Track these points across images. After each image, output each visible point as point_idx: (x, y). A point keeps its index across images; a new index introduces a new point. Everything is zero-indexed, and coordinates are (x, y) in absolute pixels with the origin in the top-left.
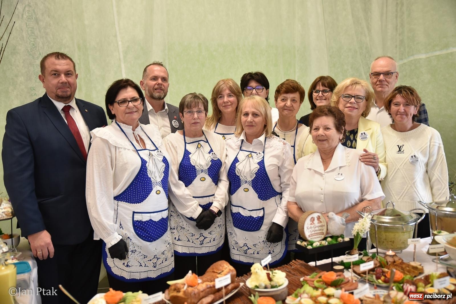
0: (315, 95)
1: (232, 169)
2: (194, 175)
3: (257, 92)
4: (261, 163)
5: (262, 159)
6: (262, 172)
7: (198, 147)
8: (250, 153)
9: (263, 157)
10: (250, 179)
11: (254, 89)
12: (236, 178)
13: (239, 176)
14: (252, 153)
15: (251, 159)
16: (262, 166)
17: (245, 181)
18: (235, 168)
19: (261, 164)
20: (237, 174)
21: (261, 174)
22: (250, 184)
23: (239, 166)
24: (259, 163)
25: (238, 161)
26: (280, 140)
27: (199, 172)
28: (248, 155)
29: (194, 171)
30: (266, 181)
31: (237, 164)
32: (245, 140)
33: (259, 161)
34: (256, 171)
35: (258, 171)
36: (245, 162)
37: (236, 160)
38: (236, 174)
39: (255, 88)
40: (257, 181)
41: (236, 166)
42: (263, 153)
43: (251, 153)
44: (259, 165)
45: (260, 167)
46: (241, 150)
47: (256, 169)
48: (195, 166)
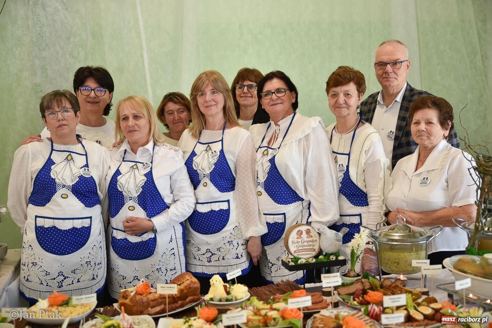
1: (113, 184)
2: (52, 190)
3: (96, 95)
4: (149, 175)
5: (150, 170)
6: (150, 185)
8: (135, 163)
9: (151, 168)
10: (136, 195)
11: (93, 91)
12: (118, 194)
13: (122, 192)
14: (137, 163)
15: (136, 171)
16: (149, 178)
17: (130, 198)
18: (116, 181)
19: (148, 176)
20: (120, 189)
21: (148, 187)
22: (135, 200)
23: (121, 180)
24: (146, 175)
25: (121, 174)
26: (171, 147)
27: (59, 187)
28: (132, 166)
29: (53, 185)
30: (155, 196)
31: (119, 177)
32: (128, 150)
33: (146, 173)
34: (143, 184)
35: (145, 184)
36: (128, 175)
37: (118, 173)
38: (118, 189)
39: (94, 90)
40: (144, 196)
41: (118, 180)
42: (151, 164)
43: (136, 164)
44: (146, 177)
45: (147, 179)
46: (123, 161)
47: (143, 181)
48: (55, 179)
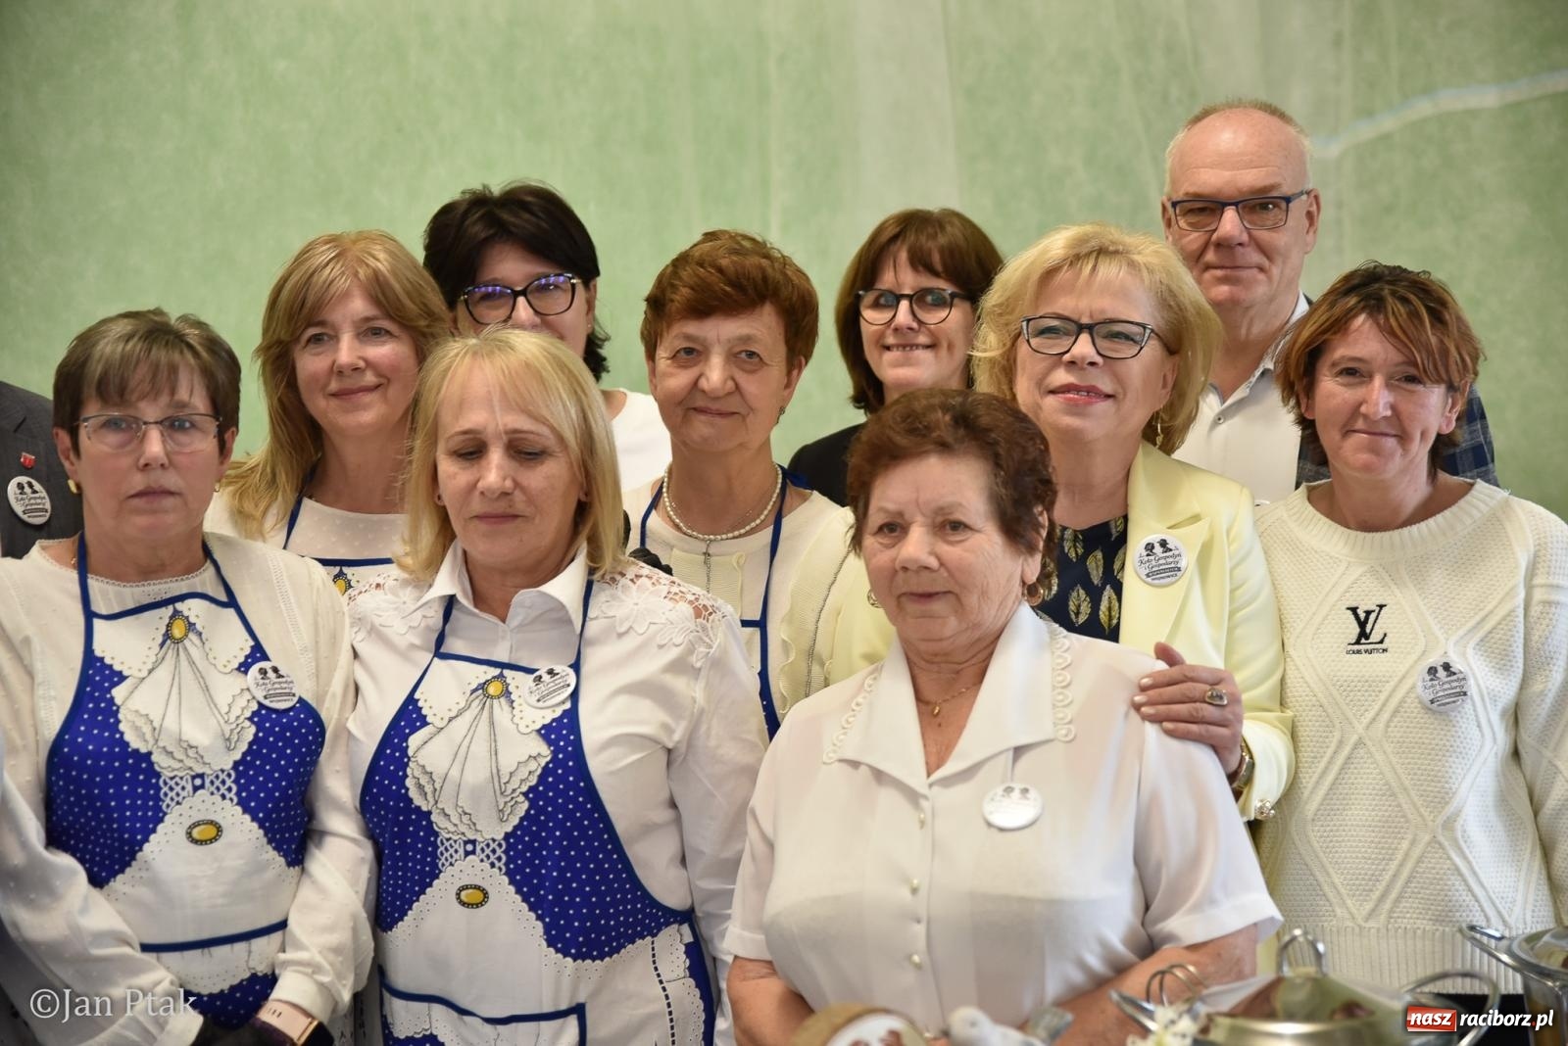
0: (872, 319)
1: (385, 773)
2: (145, 808)
3: (537, 312)
4: (563, 733)
5: (568, 705)
6: (569, 786)
7: (168, 636)
8: (497, 671)
9: (575, 696)
10: (494, 830)
11: (521, 300)
12: (408, 822)
13: (429, 813)
14: (506, 672)
15: (500, 708)
16: (564, 750)
17: (466, 843)
18: (402, 761)
19: (560, 737)
20: (418, 800)
21: (558, 793)
22: (493, 858)
23: (427, 752)
24: (547, 732)
25: (425, 723)
26: (675, 589)
27: (178, 789)
28: (483, 686)
29: (147, 784)
30: (589, 840)
31: (414, 741)
32: (465, 601)
33: (547, 721)
34: (533, 781)
35: (542, 778)
36: (461, 725)
37: (410, 716)
38: (411, 801)
39: (523, 293)
40: (535, 836)
41: (410, 752)
42: (571, 672)
43: (501, 675)
44: (549, 742)
45: (555, 753)
46: (440, 652)
47: (533, 765)
48: (150, 754)
